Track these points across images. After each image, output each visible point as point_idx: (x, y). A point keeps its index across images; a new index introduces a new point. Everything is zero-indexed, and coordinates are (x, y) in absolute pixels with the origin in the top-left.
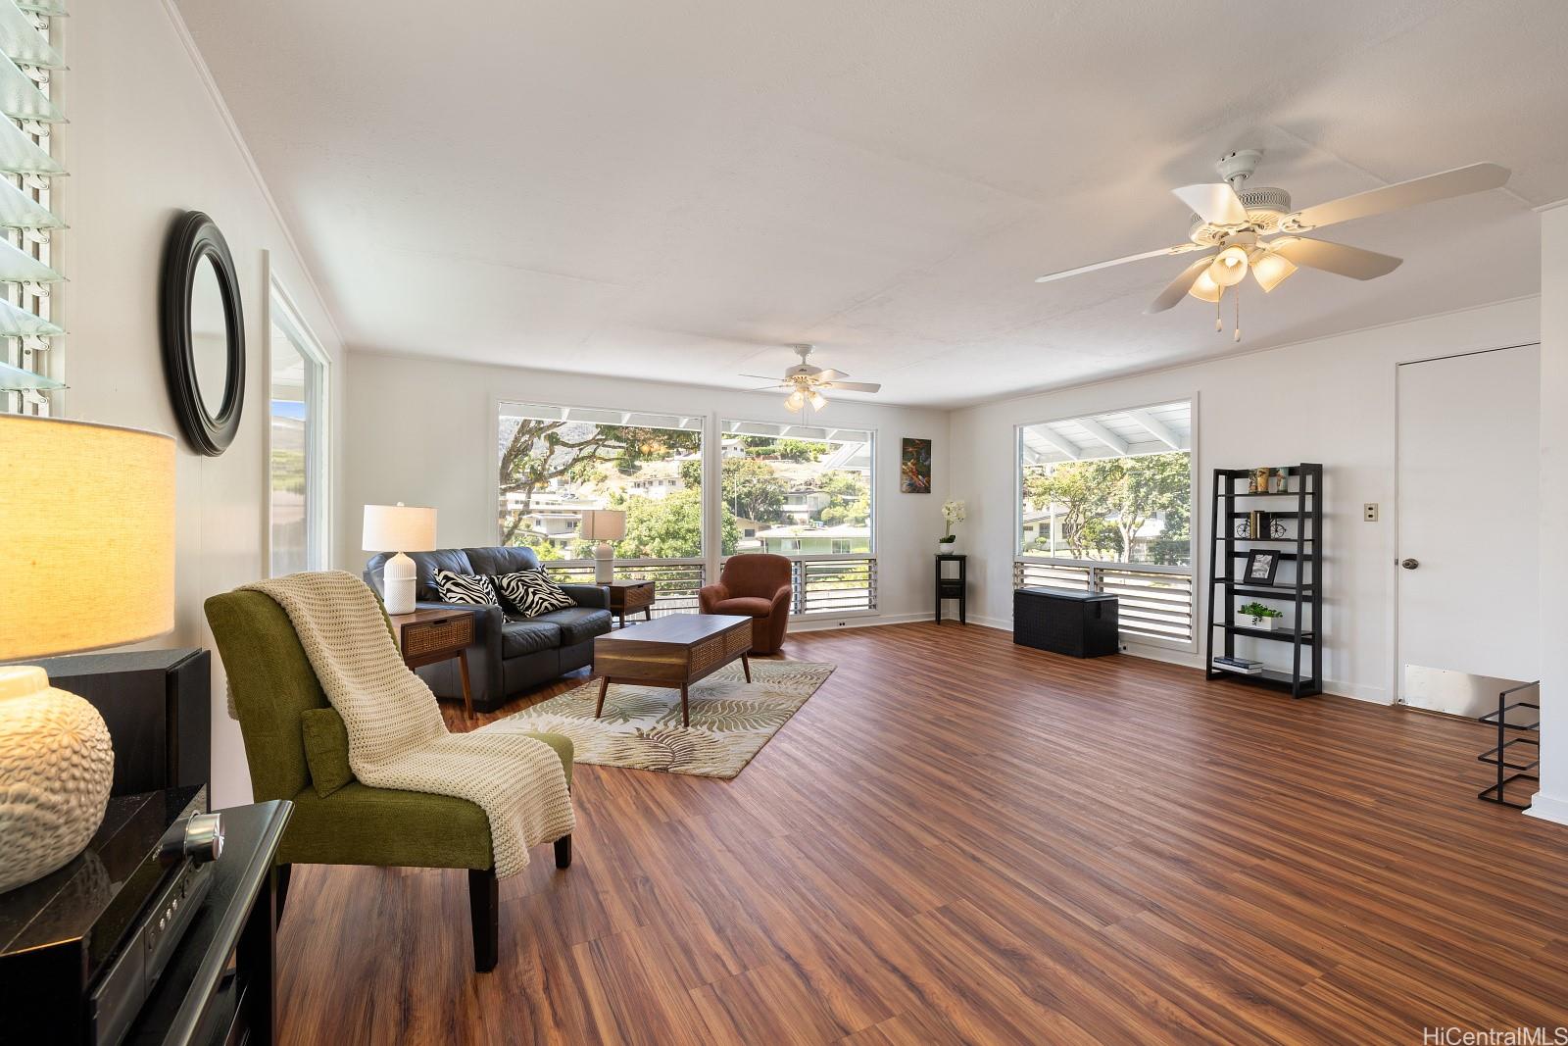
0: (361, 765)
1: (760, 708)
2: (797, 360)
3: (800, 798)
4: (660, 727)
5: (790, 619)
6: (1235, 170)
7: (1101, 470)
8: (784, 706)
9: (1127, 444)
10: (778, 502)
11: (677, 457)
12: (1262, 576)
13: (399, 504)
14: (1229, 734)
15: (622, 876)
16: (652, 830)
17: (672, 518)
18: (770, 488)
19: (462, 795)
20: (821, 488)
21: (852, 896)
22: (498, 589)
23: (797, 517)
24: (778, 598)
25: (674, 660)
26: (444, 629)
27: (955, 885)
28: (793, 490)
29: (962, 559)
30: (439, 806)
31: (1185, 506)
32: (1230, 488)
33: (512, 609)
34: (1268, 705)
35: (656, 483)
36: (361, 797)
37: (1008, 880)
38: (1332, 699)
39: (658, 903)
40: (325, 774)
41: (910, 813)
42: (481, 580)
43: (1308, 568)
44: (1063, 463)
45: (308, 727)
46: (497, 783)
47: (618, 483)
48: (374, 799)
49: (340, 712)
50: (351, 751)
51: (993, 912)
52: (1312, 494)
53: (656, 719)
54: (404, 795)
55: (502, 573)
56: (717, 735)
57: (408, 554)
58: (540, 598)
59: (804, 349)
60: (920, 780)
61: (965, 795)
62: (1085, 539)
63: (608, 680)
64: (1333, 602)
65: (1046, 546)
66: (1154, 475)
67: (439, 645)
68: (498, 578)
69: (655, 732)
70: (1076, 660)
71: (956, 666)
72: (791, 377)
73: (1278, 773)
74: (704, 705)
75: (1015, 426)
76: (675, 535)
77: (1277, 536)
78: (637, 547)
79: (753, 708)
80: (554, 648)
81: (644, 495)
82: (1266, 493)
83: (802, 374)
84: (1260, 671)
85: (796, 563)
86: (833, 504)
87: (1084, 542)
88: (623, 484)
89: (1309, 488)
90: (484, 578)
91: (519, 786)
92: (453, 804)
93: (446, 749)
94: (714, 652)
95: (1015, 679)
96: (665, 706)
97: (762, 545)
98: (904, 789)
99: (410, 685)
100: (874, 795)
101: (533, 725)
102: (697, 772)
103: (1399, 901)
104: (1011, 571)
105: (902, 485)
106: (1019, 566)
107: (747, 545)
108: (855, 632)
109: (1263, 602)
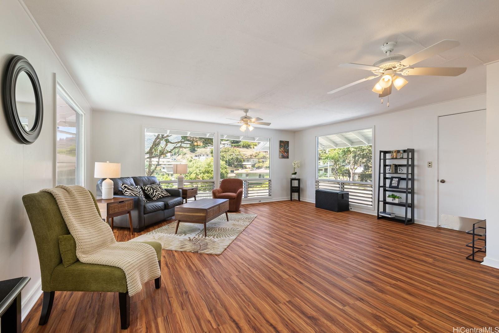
0: (80, 255)
1: (231, 230)
2: (244, 114)
3: (242, 262)
4: (197, 237)
5: (242, 200)
6: (388, 49)
7: (344, 151)
8: (239, 229)
9: (352, 142)
10: (241, 161)
11: (209, 147)
12: (395, 185)
13: (107, 162)
14: (385, 237)
15: (178, 291)
16: (191, 274)
17: (207, 166)
18: (239, 157)
19: (116, 266)
20: (255, 157)
21: (257, 297)
22: (144, 191)
23: (247, 166)
24: (238, 193)
25: (202, 214)
26: (122, 204)
27: (293, 292)
28: (246, 158)
29: (299, 180)
30: (108, 270)
31: (370, 163)
32: (385, 157)
33: (148, 197)
34: (397, 227)
35: (202, 155)
36: (80, 267)
37: (312, 290)
38: (417, 225)
39: (190, 301)
40: (67, 259)
41: (279, 267)
42: (138, 187)
43: (410, 182)
44: (332, 149)
45: (61, 242)
46: (130, 261)
47: (189, 155)
48: (84, 268)
49: (74, 236)
50: (77, 250)
51: (306, 302)
52: (411, 158)
53: (196, 234)
54: (96, 266)
55: (145, 185)
56: (216, 240)
57: (111, 179)
58: (158, 193)
59: (246, 111)
60: (283, 255)
61: (298, 260)
62: (339, 173)
63: (179, 221)
64: (418, 194)
65: (326, 175)
66: (360, 153)
67: (121, 210)
68: (144, 187)
69: (195, 239)
70: (335, 213)
71: (297, 215)
72: (242, 120)
73: (401, 251)
74: (212, 229)
75: (316, 137)
76: (208, 172)
77: (400, 172)
78: (196, 176)
79: (229, 230)
80: (162, 210)
81: (198, 159)
82: (396, 158)
83: (246, 119)
84: (394, 216)
85: (245, 181)
86: (259, 162)
87: (338, 174)
88: (191, 156)
89: (410, 157)
90: (139, 187)
91: (138, 261)
92: (113, 269)
93: (115, 248)
94: (216, 211)
95: (316, 219)
96: (199, 229)
97: (236, 175)
98: (278, 258)
99: (103, 225)
100: (267, 260)
101: (153, 236)
102: (208, 253)
103: (442, 296)
104: (314, 184)
105: (279, 156)
106: (317, 182)
107: (231, 175)
108: (264, 204)
109: (395, 194)
